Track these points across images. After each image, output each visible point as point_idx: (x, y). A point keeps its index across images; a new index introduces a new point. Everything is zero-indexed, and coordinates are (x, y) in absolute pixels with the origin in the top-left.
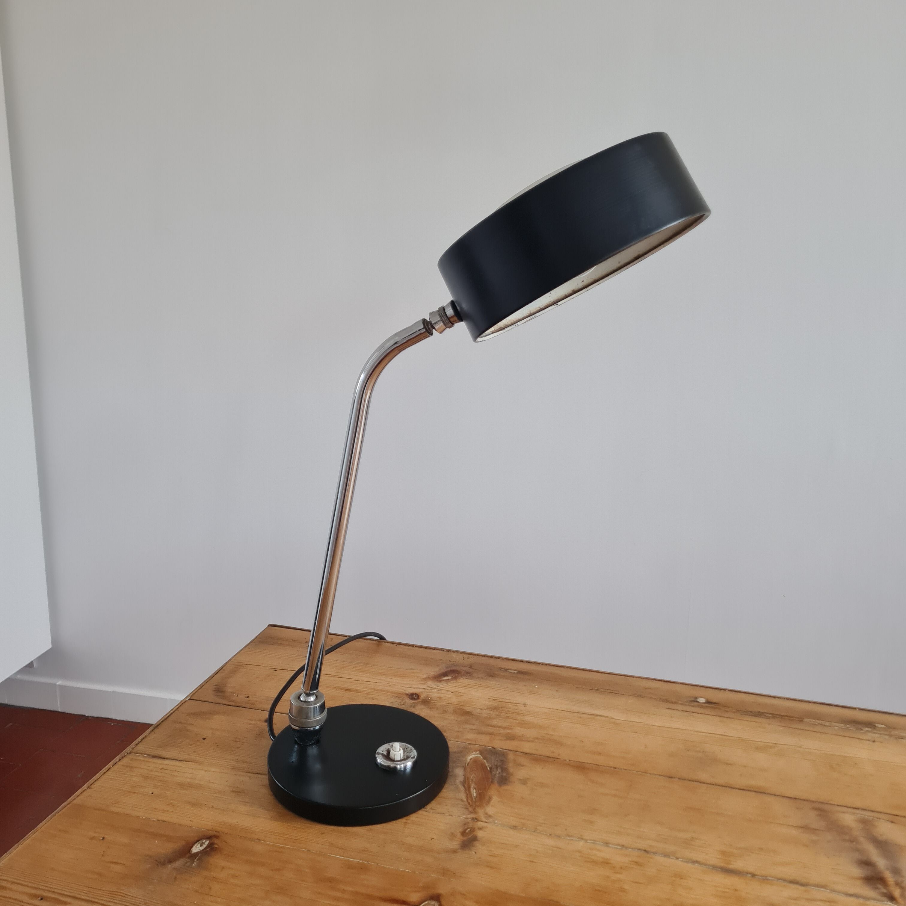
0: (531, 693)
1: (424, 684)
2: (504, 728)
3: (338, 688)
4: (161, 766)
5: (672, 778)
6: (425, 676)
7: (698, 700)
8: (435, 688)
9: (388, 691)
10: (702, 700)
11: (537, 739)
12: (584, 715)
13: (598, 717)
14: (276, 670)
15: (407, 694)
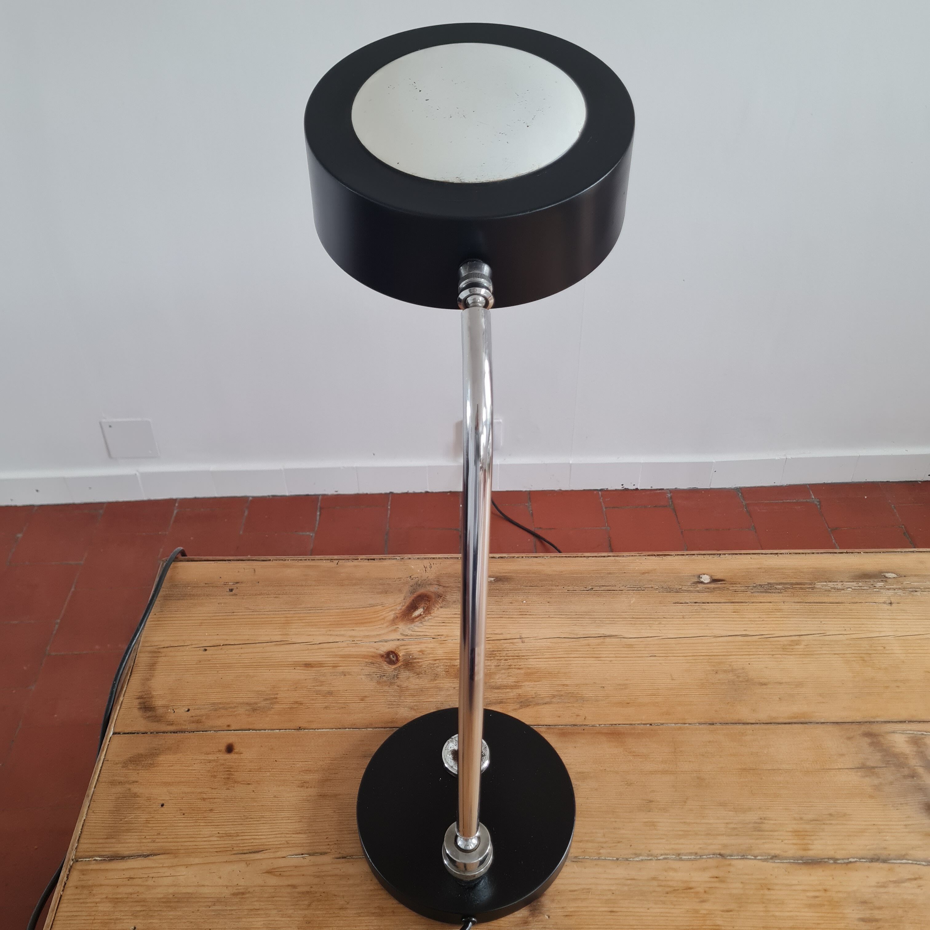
0: (523, 614)
1: (395, 630)
2: (512, 687)
3: (295, 665)
4: (128, 874)
5: (713, 724)
6: (391, 615)
7: (702, 580)
8: (411, 635)
9: (357, 656)
10: (706, 579)
11: (554, 696)
12: (591, 641)
13: (608, 640)
14: (206, 650)
15: (382, 656)
